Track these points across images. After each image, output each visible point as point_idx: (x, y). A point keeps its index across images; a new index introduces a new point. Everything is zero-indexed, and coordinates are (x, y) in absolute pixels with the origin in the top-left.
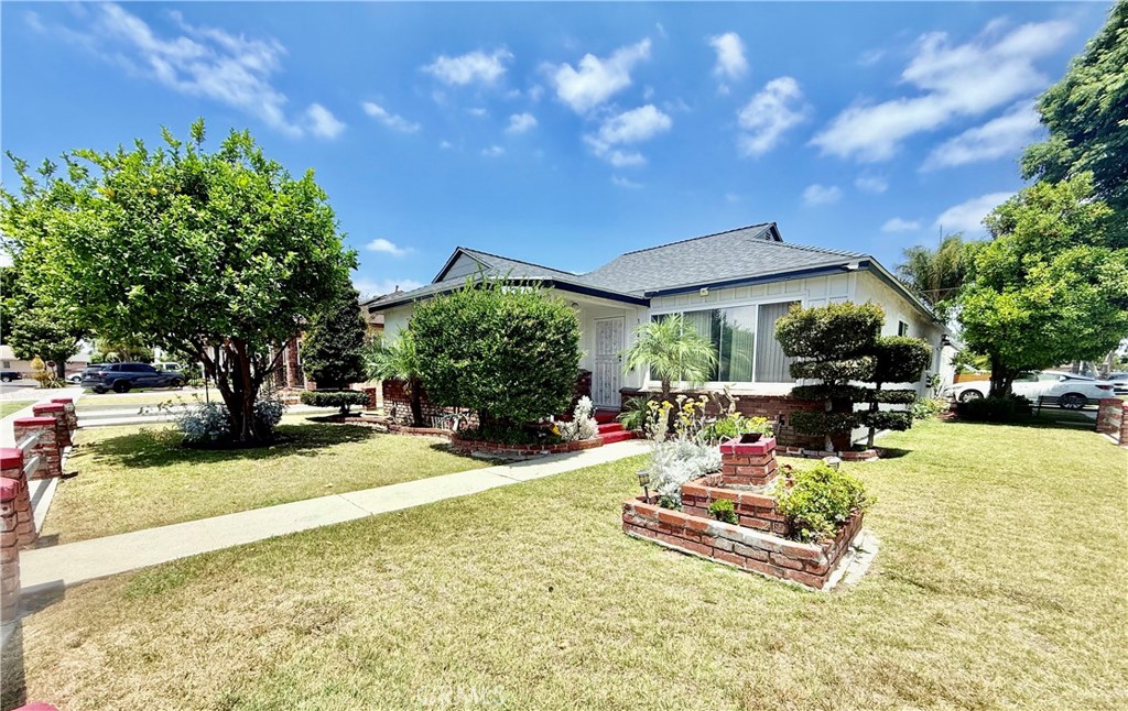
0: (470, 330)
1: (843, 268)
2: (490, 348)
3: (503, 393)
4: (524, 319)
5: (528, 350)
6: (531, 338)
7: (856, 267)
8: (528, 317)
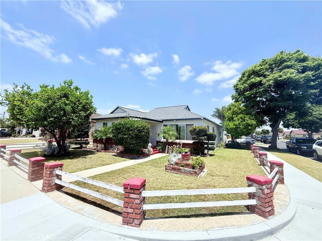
0: (128, 129)
1: (200, 119)
2: (133, 133)
3: (135, 143)
4: (140, 127)
5: (141, 134)
6: (142, 131)
7: (203, 119)
8: (141, 127)
